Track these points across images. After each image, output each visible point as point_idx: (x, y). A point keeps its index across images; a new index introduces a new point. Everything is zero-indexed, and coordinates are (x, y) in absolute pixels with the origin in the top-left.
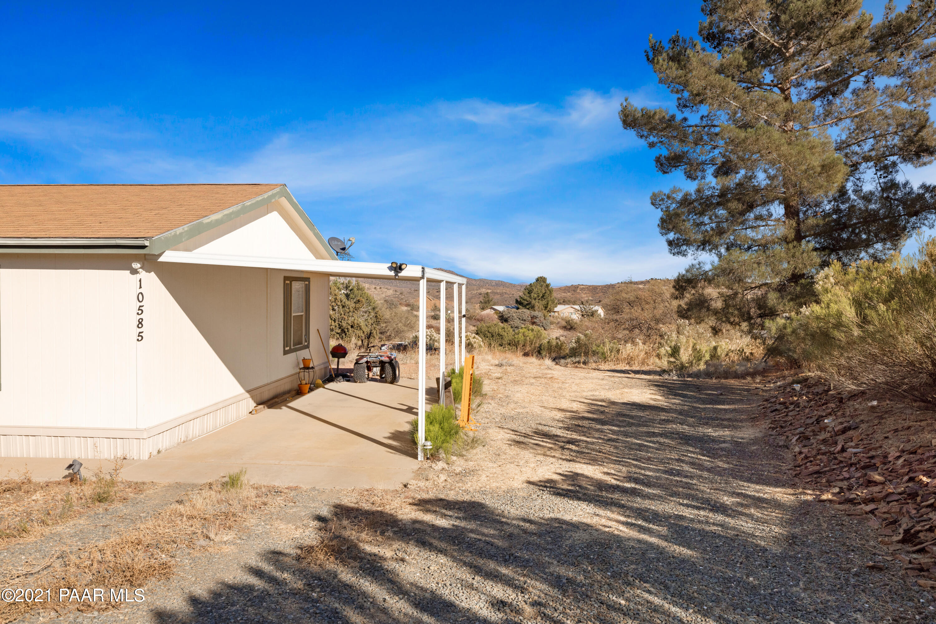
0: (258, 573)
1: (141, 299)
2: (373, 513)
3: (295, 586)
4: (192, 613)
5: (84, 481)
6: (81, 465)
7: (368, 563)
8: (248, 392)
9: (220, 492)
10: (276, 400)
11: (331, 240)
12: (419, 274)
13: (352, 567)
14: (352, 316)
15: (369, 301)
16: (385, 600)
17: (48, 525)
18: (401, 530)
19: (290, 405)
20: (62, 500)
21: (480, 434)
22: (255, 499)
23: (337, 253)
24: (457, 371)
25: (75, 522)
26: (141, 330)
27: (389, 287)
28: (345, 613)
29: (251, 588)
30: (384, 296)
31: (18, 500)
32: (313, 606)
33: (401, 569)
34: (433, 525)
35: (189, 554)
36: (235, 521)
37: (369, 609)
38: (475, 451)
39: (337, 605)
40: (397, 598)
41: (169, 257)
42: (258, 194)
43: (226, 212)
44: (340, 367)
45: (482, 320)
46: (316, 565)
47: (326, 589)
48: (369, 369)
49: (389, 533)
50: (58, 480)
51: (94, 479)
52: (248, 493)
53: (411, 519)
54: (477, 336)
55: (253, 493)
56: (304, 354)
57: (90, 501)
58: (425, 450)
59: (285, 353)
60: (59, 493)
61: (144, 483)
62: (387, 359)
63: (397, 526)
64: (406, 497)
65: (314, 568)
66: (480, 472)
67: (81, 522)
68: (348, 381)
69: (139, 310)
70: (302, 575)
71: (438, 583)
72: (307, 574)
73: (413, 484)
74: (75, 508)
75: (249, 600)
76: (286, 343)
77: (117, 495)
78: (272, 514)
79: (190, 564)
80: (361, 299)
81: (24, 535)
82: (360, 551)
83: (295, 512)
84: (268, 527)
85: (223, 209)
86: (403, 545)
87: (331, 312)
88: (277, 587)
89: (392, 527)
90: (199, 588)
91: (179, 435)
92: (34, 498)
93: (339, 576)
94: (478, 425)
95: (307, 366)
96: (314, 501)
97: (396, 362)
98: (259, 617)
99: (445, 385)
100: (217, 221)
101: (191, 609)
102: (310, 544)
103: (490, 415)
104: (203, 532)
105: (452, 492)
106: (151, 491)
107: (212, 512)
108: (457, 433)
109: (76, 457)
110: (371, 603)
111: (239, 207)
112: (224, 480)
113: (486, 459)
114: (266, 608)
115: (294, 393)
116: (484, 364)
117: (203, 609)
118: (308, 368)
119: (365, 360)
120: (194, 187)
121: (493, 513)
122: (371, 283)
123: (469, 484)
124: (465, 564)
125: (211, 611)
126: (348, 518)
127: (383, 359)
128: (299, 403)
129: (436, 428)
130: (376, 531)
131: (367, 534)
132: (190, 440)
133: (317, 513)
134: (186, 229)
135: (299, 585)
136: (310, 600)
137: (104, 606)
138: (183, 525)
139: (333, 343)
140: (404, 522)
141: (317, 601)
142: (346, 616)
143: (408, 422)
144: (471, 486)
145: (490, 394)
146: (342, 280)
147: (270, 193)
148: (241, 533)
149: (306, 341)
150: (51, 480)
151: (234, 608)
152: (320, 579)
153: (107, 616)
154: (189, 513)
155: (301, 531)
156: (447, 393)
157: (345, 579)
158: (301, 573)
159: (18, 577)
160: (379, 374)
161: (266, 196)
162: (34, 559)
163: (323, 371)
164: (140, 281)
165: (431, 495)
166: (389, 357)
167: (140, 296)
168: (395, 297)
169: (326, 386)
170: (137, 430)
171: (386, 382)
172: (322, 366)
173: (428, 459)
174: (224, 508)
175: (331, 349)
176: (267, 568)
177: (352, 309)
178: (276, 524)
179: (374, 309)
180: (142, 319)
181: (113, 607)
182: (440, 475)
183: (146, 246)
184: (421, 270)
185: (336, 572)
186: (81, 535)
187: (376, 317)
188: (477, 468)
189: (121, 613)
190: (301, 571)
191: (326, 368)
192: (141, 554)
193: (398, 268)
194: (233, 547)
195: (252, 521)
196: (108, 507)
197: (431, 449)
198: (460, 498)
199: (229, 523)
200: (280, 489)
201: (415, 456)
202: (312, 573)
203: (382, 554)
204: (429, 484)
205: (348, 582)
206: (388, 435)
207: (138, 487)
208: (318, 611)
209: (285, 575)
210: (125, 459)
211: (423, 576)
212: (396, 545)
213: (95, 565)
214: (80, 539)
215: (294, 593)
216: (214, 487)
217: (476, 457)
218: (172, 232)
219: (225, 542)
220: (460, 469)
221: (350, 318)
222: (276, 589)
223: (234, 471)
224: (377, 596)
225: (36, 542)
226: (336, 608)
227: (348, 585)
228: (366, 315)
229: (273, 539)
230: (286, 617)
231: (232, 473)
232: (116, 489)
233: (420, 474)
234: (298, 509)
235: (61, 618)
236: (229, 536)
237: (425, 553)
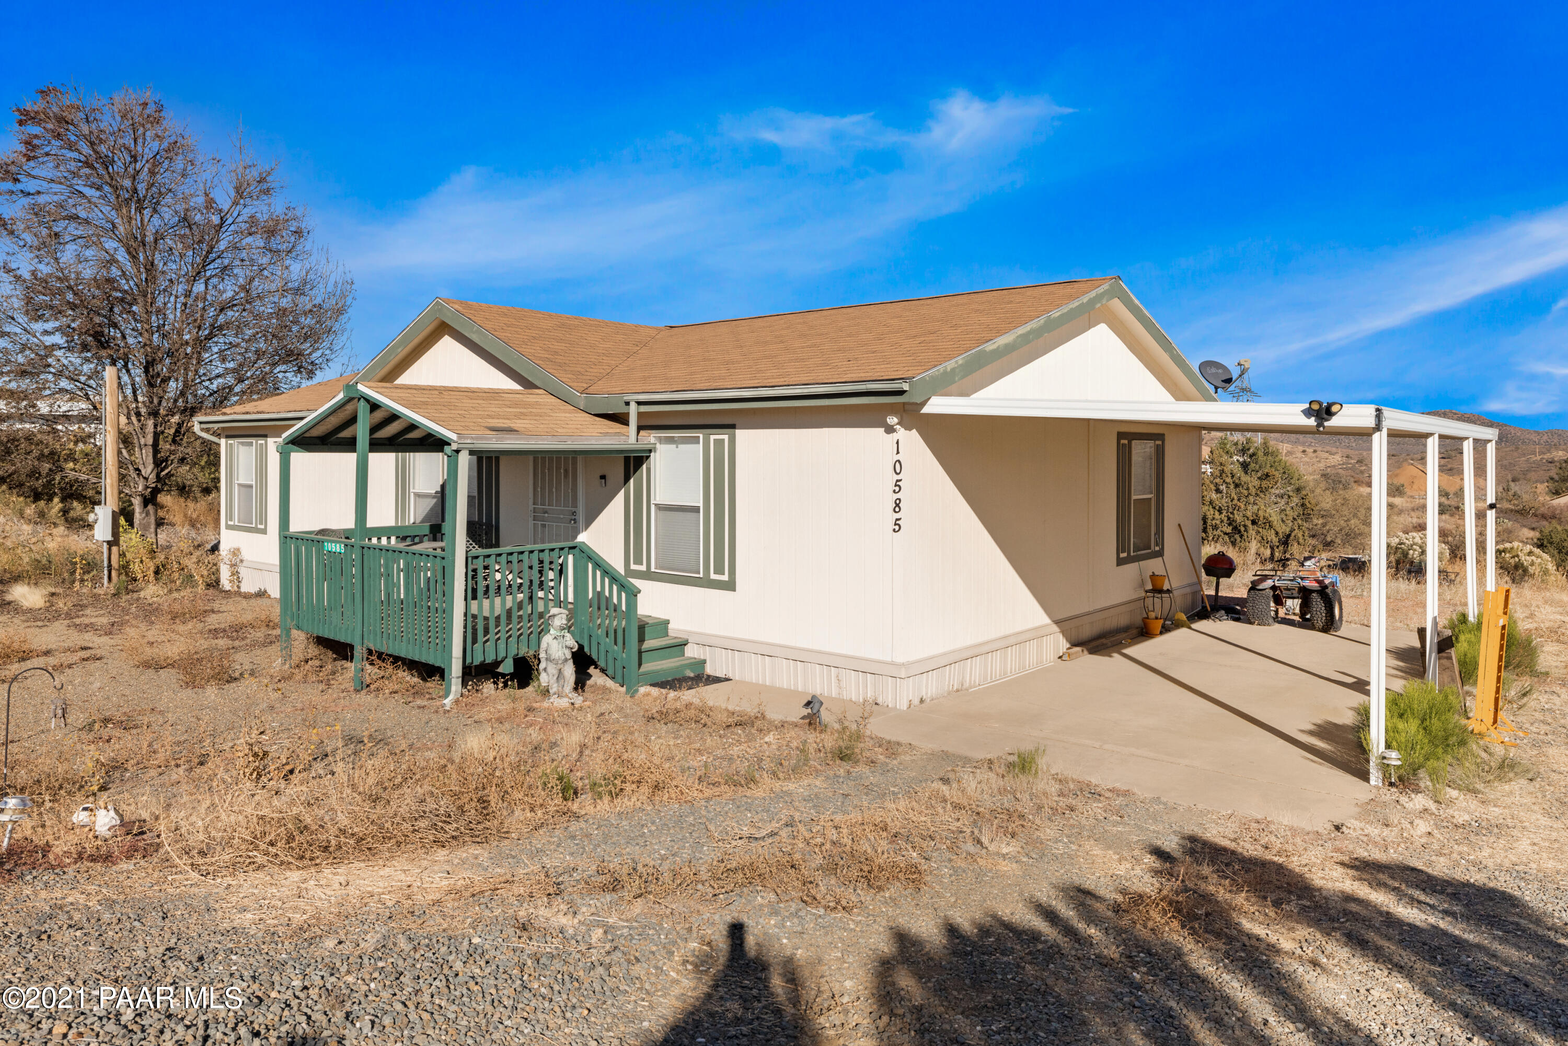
0: (1050, 915)
1: (898, 470)
2: (1264, 864)
3: (1106, 952)
4: (944, 947)
5: (824, 728)
6: (822, 704)
7: (1244, 951)
8: (1057, 622)
9: (1003, 776)
10: (1104, 641)
11: (1205, 366)
12: (1370, 422)
13: (1211, 949)
14: (1255, 504)
15: (1288, 475)
16: (1266, 1022)
17: (779, 779)
18: (1317, 907)
19: (1126, 651)
20: (797, 748)
21: (1526, 755)
22: (1056, 798)
23: (1216, 388)
24: (1471, 618)
25: (810, 781)
26: (897, 516)
27: (1334, 450)
28: (1186, 1022)
29: (1034, 936)
30: (1322, 465)
31: (750, 739)
32: (1131, 992)
33: (1307, 977)
34: (1388, 913)
35: (950, 860)
36: (1023, 826)
37: (1233, 1028)
38: (1507, 787)
39: (1173, 1004)
40: (1292, 1026)
41: (938, 405)
42: (1071, 298)
43: (1021, 331)
44: (1220, 594)
45: (1554, 517)
46: (1145, 927)
47: (1158, 971)
48: (1279, 601)
49: (1292, 907)
50: (795, 720)
51: (837, 726)
52: (1046, 786)
53: (1342, 892)
54: (1537, 551)
55: (1054, 788)
56: (1154, 566)
57: (829, 755)
58: (1385, 768)
59: (1120, 562)
60: (794, 737)
61: (899, 744)
62: (1315, 585)
63: (1311, 898)
64: (1337, 850)
65: (1142, 932)
66: (1515, 833)
67: (818, 783)
68: (1237, 620)
69: (896, 485)
70: (1119, 938)
71: (1385, 1026)
72: (1129, 940)
73: (1354, 826)
74: (812, 762)
75: (1030, 953)
76: (1122, 545)
77: (864, 754)
78: (1082, 827)
79: (951, 876)
80: (1272, 471)
81: (752, 785)
82: (1229, 924)
83: (1121, 832)
84: (1074, 847)
85: (1016, 327)
86: (1318, 935)
87: (1214, 496)
88: (1077, 945)
89: (1300, 898)
90: (959, 914)
91: (951, 679)
92: (767, 739)
93: (1187, 958)
94: (1521, 734)
95: (1158, 587)
96: (1155, 820)
97: (1335, 592)
98: (1039, 983)
99: (1439, 643)
100: (1007, 345)
101: (944, 941)
102: (1140, 890)
103: (1555, 719)
104: (973, 832)
105: (1442, 859)
106: (908, 758)
107: (989, 804)
108: (1462, 743)
109: (818, 692)
110: (1238, 1019)
111: (1041, 321)
112: (1011, 759)
113: (1536, 808)
114: (1054, 973)
115: (1135, 631)
116: (1549, 609)
117: (960, 947)
118: (1161, 591)
119: (1269, 583)
120: (976, 295)
121: (1538, 922)
122: (1296, 442)
123: (1486, 852)
124: (1453, 1006)
125: (971, 953)
126: (1213, 862)
127: (1306, 583)
128: (1141, 650)
129: (1411, 727)
130: (1265, 898)
131: (1247, 899)
132: (967, 690)
133: (1159, 843)
134: (960, 362)
135: (1112, 952)
136: (1126, 981)
137: (832, 904)
138: (946, 816)
139: (1209, 550)
140: (1324, 893)
141: (1139, 987)
142: (1187, 1027)
143: (1351, 709)
144: (1490, 856)
145: (1555, 673)
146: (1238, 437)
147: (1093, 294)
148: (1030, 848)
149: (1157, 545)
150: (788, 719)
151: (1005, 959)
152: (1149, 953)
153: (835, 918)
154: (955, 799)
155: (1129, 866)
156: (1444, 662)
157: (1194, 965)
158: (1120, 934)
159: (740, 838)
160: (1297, 611)
161: (1085, 299)
162: (761, 820)
163: (1189, 598)
164: (897, 443)
165: (1392, 856)
166: (1318, 581)
167: (898, 465)
168: (1346, 469)
169: (1194, 626)
170: (892, 664)
171: (1313, 628)
172: (1188, 590)
173: (1391, 784)
174: (1007, 802)
175: (1203, 562)
176: (1067, 912)
177: (1253, 491)
178: (1088, 845)
179: (1298, 490)
180: (900, 500)
181: (844, 908)
182: (1417, 821)
183: (905, 391)
184: (1374, 413)
185: (1179, 948)
186: (814, 800)
187: (1303, 505)
188: (1509, 822)
189: (853, 921)
190: (1119, 931)
191: (1195, 593)
192: (884, 845)
193: (1323, 412)
194: (1014, 865)
195: (1049, 832)
196: (852, 770)
197: (1399, 767)
198: (1459, 875)
199: (1011, 827)
200: (1099, 789)
201: (1364, 776)
202: (1137, 940)
203: (1273, 939)
204: (1390, 834)
205: (1200, 972)
206: (1310, 727)
207: (891, 748)
208: (1137, 1004)
209: (1092, 931)
210: (876, 704)
211: (1353, 1003)
212: (1303, 932)
213: (828, 846)
214: (814, 806)
215: (1103, 963)
216: (995, 766)
217: (1509, 801)
218: (941, 368)
219: (1004, 856)
220: (1467, 817)
221: (1250, 507)
222: (1073, 948)
223: (1027, 747)
224: (1251, 1011)
225: (764, 798)
226: (1171, 1008)
227: (1199, 977)
228: (1283, 502)
229: (1080, 869)
230: (1083, 997)
231: (1022, 749)
232: (862, 745)
233: (1369, 810)
234: (1127, 829)
235: (782, 905)
236: (1008, 848)
237: (1360, 964)
